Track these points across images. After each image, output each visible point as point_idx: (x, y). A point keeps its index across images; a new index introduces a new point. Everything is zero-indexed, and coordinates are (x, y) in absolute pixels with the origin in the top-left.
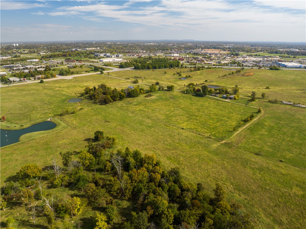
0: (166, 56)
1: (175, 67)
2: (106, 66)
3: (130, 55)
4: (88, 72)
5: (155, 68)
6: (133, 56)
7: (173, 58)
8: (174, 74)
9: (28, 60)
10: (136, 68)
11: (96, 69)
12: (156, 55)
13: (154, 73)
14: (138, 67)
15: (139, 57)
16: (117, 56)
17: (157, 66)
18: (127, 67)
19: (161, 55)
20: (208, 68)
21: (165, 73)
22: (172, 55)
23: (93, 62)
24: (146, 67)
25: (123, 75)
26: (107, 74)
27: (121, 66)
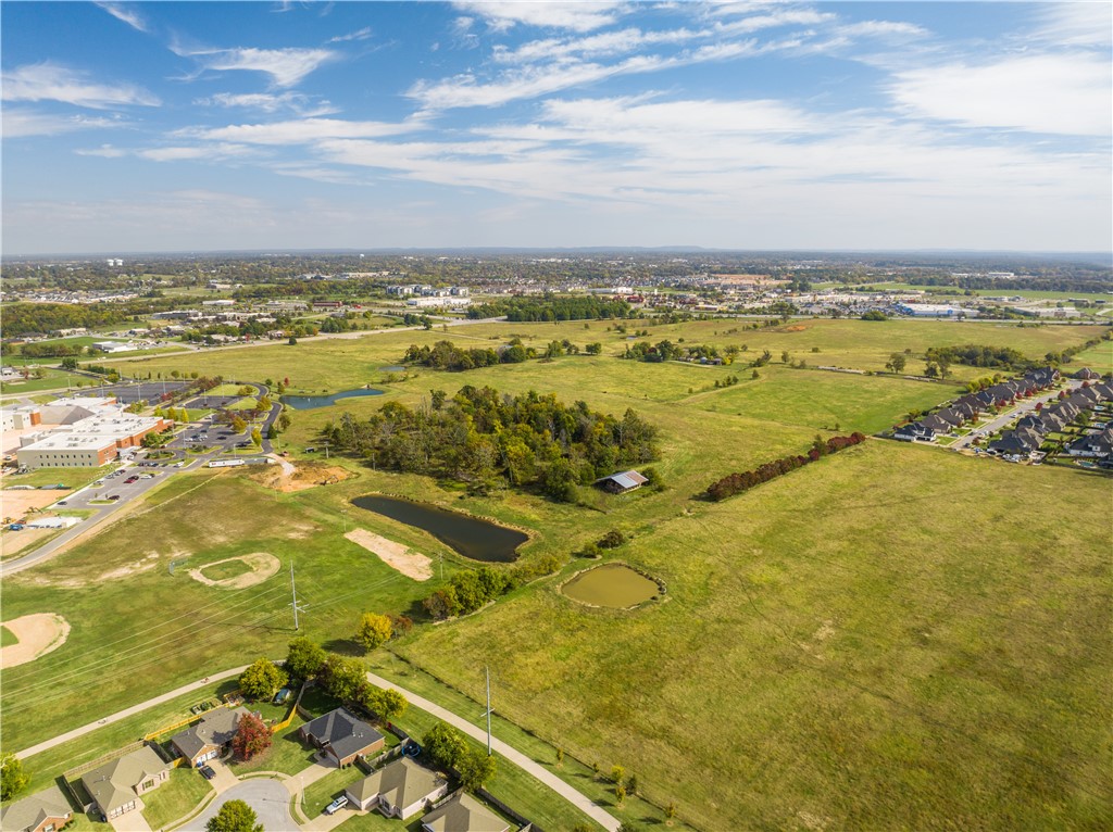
1: (613, 315)
2: (431, 314)
3: (491, 291)
5: (561, 317)
6: (499, 292)
8: (609, 329)
9: (204, 303)
10: (513, 318)
11: (409, 320)
12: (565, 291)
13: (558, 327)
14: (517, 316)
15: (518, 296)
16: (453, 293)
17: (567, 312)
18: (488, 316)
19: (578, 290)
20: (700, 318)
21: (587, 327)
22: (611, 290)
23: (393, 307)
24: (538, 316)
25: (482, 333)
26: (442, 330)
27: (473, 314)
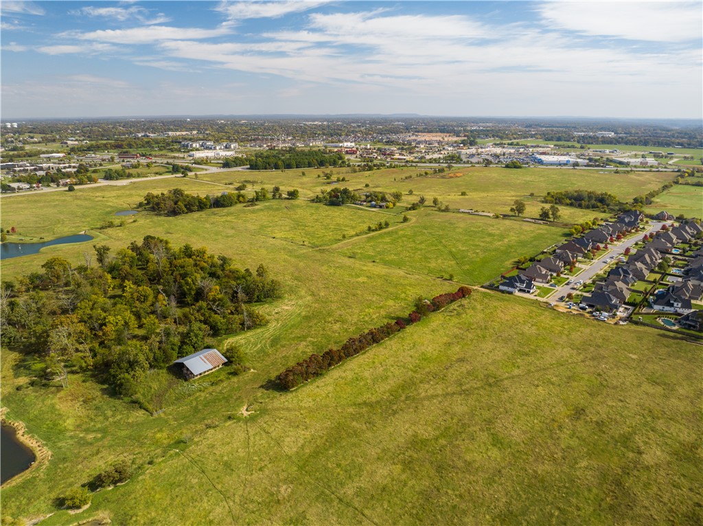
0: (326, 147)
1: (328, 165)
2: (199, 164)
3: (255, 146)
4: (160, 174)
5: (289, 166)
6: (260, 146)
7: (336, 150)
8: (319, 176)
9: (41, 156)
10: (254, 167)
11: (176, 169)
12: (307, 145)
13: (283, 174)
14: (256, 166)
15: (271, 149)
16: (226, 147)
17: (294, 162)
18: (237, 166)
19: (318, 144)
21: (304, 174)
22: (341, 145)
23: (174, 157)
24: (272, 165)
25: (225, 179)
26: (194, 177)
27: (227, 164)
